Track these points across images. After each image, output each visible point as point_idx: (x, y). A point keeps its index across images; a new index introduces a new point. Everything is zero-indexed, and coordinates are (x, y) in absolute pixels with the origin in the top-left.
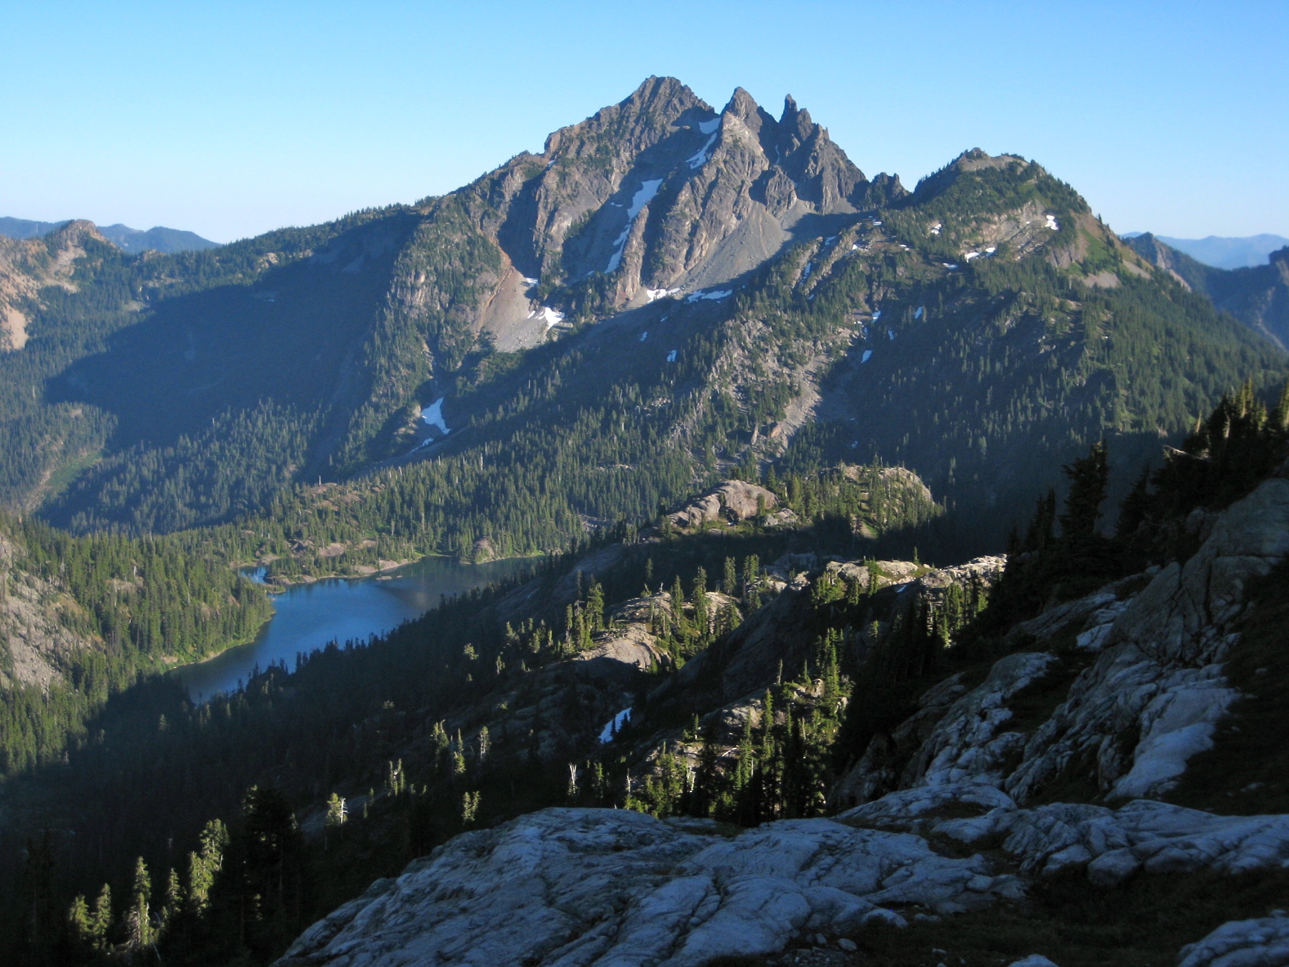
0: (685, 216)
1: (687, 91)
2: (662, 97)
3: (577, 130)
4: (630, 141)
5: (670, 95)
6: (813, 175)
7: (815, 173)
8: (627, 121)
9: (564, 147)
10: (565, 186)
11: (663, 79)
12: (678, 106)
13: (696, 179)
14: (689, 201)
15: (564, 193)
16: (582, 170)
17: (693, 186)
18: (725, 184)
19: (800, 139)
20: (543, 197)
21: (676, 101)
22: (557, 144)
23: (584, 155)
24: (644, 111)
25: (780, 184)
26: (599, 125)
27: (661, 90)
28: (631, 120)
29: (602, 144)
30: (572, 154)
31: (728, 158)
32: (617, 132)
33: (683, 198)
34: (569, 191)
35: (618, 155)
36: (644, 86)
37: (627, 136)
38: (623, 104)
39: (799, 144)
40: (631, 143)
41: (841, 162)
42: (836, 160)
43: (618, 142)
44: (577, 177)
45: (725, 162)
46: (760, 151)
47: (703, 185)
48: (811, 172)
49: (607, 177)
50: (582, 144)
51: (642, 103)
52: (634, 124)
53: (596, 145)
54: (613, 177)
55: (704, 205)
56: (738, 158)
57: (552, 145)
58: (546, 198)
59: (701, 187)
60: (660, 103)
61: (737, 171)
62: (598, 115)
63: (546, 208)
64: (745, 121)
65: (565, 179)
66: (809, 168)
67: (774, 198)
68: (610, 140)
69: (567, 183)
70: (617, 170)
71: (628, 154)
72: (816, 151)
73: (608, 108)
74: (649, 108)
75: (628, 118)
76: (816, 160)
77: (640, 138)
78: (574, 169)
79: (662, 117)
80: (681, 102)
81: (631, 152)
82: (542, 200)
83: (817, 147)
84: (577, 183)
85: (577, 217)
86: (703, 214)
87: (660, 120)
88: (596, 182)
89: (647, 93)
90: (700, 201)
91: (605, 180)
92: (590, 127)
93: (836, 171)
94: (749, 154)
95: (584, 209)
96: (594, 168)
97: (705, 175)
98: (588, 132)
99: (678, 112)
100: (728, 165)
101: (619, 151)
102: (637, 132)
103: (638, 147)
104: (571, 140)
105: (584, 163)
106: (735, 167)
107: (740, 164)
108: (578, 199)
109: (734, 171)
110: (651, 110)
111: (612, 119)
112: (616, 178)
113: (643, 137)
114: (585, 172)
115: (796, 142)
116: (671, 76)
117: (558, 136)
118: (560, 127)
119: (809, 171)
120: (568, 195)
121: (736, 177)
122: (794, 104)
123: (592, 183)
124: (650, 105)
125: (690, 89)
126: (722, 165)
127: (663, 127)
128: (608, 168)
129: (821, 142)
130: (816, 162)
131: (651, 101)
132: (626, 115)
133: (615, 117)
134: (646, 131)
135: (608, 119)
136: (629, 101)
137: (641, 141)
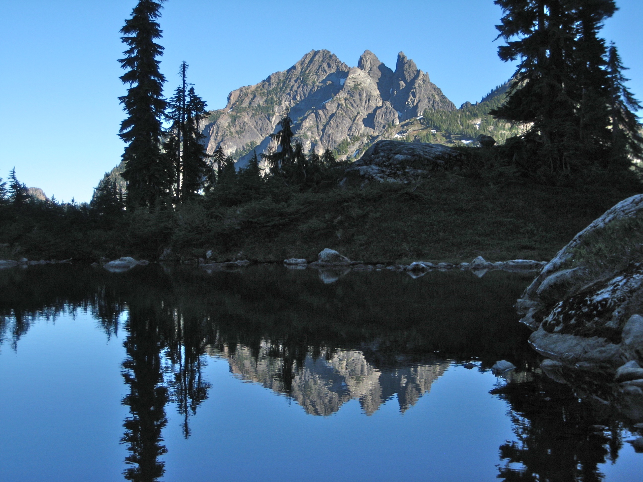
0: (306, 137)
1: (334, 58)
2: (316, 63)
3: (253, 88)
4: (289, 94)
5: (322, 61)
6: (411, 106)
7: (413, 104)
8: (290, 81)
9: (240, 100)
10: (235, 125)
11: (318, 52)
12: (326, 68)
13: (321, 112)
14: (311, 127)
15: (233, 130)
16: (250, 114)
17: (317, 115)
18: (342, 114)
19: (405, 82)
20: (215, 132)
21: (325, 65)
22: (236, 98)
23: (254, 105)
24: (303, 73)
25: (386, 113)
26: (270, 85)
27: (316, 59)
28: (293, 80)
29: (270, 97)
30: (245, 104)
31: (348, 97)
32: (281, 89)
33: (307, 124)
34: (238, 128)
35: (280, 104)
36: (306, 56)
37: (288, 91)
38: (289, 71)
39: (404, 85)
40: (290, 95)
41: (437, 97)
42: (432, 95)
43: (282, 96)
44: (246, 119)
45: (346, 99)
46: (376, 93)
47: (326, 115)
48: (410, 103)
49: (269, 119)
50: (255, 96)
51: (302, 69)
52: (294, 82)
53: (265, 98)
54: (274, 119)
55: (323, 130)
56: (357, 97)
57: (232, 98)
58: (217, 133)
59: (324, 117)
60: (314, 68)
61: (355, 105)
62: (269, 78)
63: (216, 140)
64: (369, 73)
65: (235, 120)
66: (409, 100)
67: (381, 123)
68: (276, 94)
69: (237, 123)
70: (277, 114)
71: (287, 103)
72: (415, 88)
73: (277, 73)
74: (306, 71)
75: (290, 79)
76: (414, 95)
77: (296, 91)
78: (245, 114)
79: (314, 76)
80: (329, 66)
81: (290, 101)
82: (214, 134)
83: (417, 85)
84: (245, 122)
85: (241, 147)
86: (323, 136)
87: (312, 78)
88: (260, 122)
89: (307, 62)
90: (321, 127)
91: (267, 121)
92: (263, 86)
93: (431, 103)
94: (367, 94)
95: (248, 141)
96: (260, 112)
97: (328, 108)
98: (261, 90)
99: (326, 72)
100: (347, 101)
101: (281, 101)
102: (295, 88)
103: (295, 98)
104: (246, 95)
105: (253, 109)
106: (353, 102)
107: (358, 101)
108: (244, 134)
109: (352, 106)
110: (307, 72)
111: (280, 80)
112: (276, 119)
113: (298, 90)
114: (253, 116)
115: (402, 83)
116: (324, 49)
117: (238, 92)
118: (240, 87)
119: (409, 102)
120: (237, 132)
121: (353, 110)
122: (404, 58)
123: (257, 123)
124: (307, 69)
125: (336, 57)
126: (343, 102)
127: (314, 83)
128: (271, 112)
129: (421, 82)
130: (414, 96)
131: (308, 66)
132: (290, 77)
133: (282, 79)
134: (301, 87)
135: (277, 80)
136: (294, 68)
137: (297, 94)
